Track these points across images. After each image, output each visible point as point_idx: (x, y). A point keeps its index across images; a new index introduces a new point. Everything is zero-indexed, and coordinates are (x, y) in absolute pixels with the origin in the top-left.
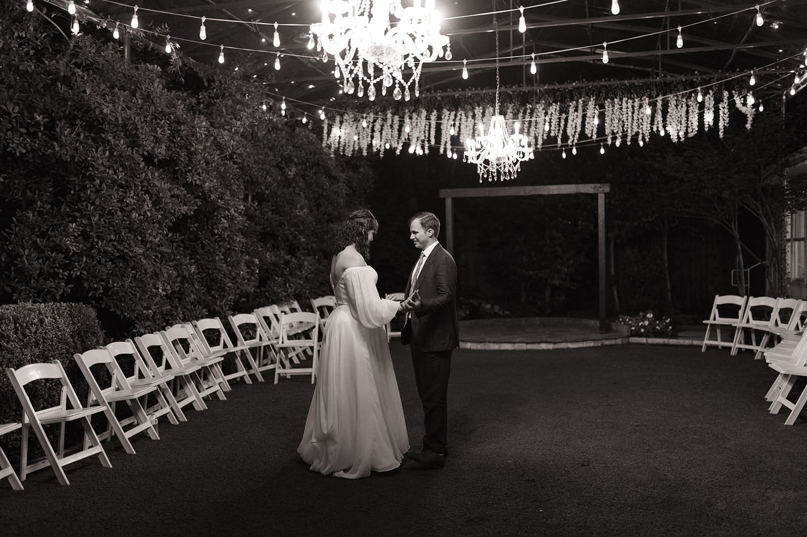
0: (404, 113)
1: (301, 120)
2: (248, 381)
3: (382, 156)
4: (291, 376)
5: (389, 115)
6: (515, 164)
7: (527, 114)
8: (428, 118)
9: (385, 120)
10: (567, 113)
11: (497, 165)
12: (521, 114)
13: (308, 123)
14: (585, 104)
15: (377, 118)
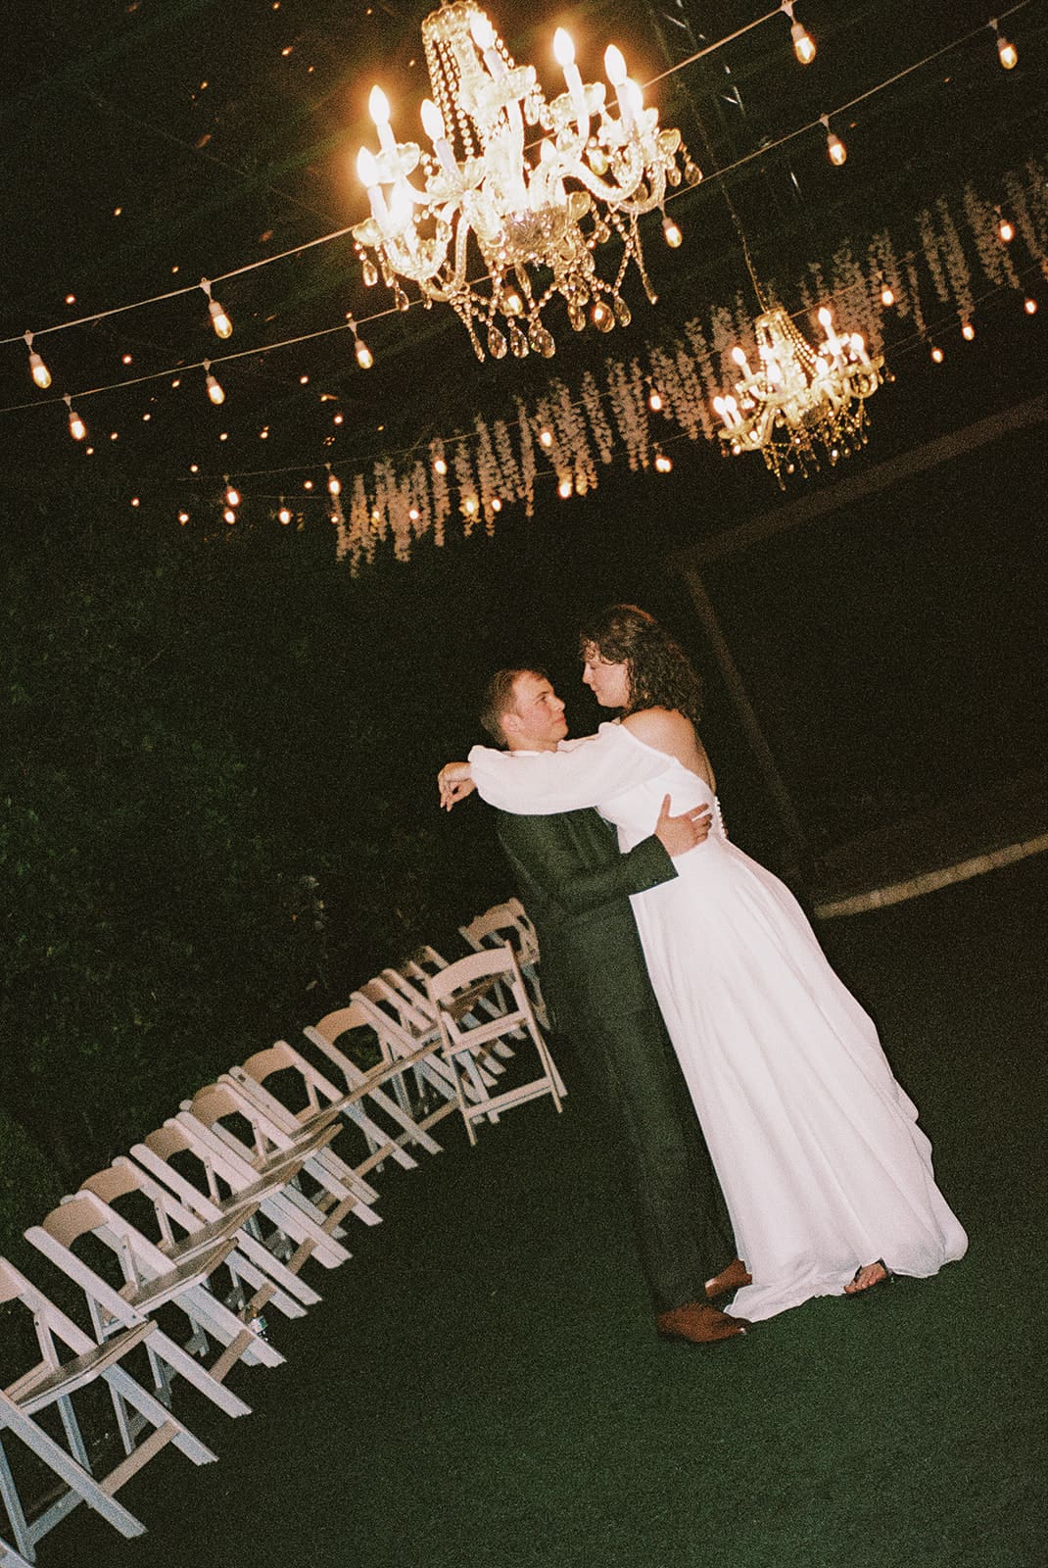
0: (516, 408)
1: (277, 518)
2: (408, 1163)
3: (491, 534)
4: (500, 1114)
5: (481, 427)
6: (853, 411)
7: (819, 285)
8: (576, 396)
9: (473, 443)
10: (917, 245)
11: (810, 431)
12: (806, 293)
13: (293, 520)
14: (957, 208)
15: (455, 445)
